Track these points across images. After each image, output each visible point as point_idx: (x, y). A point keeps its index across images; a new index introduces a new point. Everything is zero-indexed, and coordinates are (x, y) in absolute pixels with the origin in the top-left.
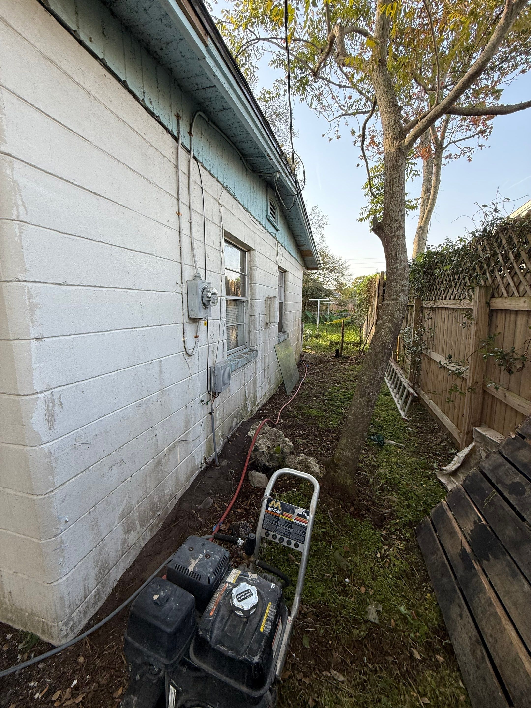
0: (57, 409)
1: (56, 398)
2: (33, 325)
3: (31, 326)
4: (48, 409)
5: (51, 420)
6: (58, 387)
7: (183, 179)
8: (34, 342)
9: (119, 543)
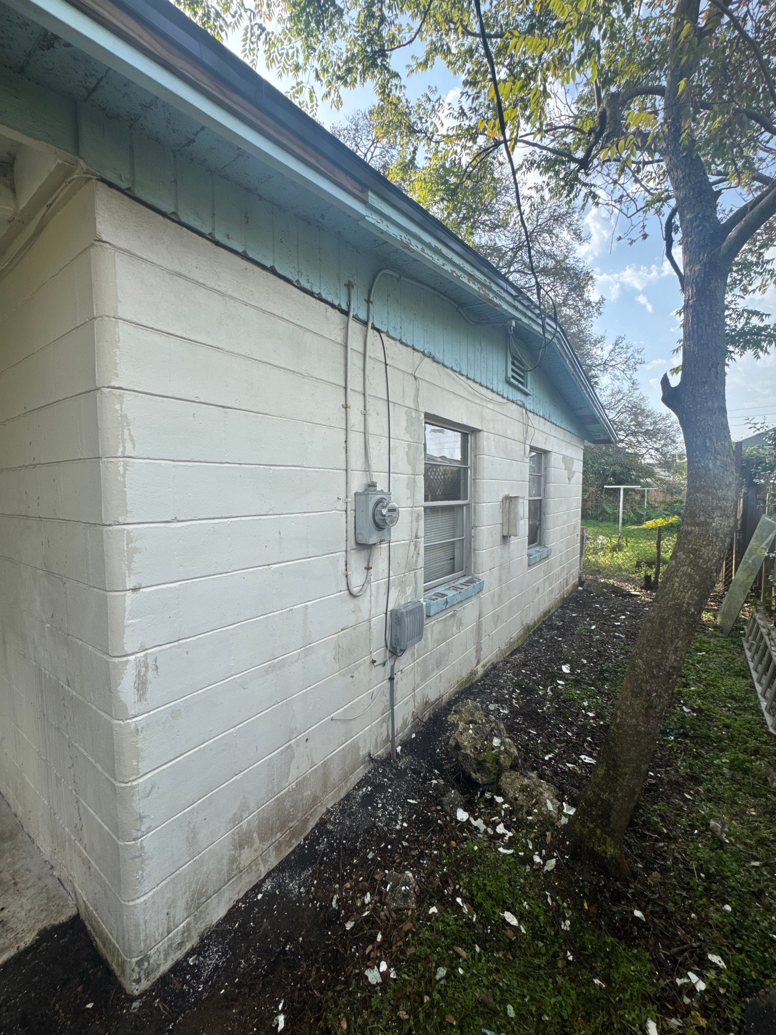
0: (150, 675)
1: (150, 661)
2: (129, 574)
3: (127, 575)
4: (138, 675)
5: (142, 689)
6: (155, 647)
7: (355, 360)
8: (129, 593)
9: (225, 861)
